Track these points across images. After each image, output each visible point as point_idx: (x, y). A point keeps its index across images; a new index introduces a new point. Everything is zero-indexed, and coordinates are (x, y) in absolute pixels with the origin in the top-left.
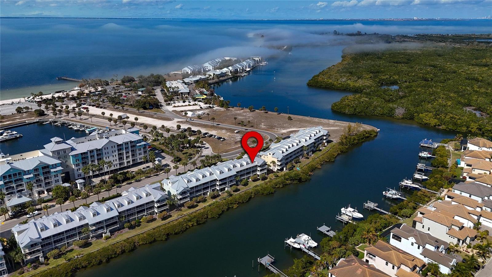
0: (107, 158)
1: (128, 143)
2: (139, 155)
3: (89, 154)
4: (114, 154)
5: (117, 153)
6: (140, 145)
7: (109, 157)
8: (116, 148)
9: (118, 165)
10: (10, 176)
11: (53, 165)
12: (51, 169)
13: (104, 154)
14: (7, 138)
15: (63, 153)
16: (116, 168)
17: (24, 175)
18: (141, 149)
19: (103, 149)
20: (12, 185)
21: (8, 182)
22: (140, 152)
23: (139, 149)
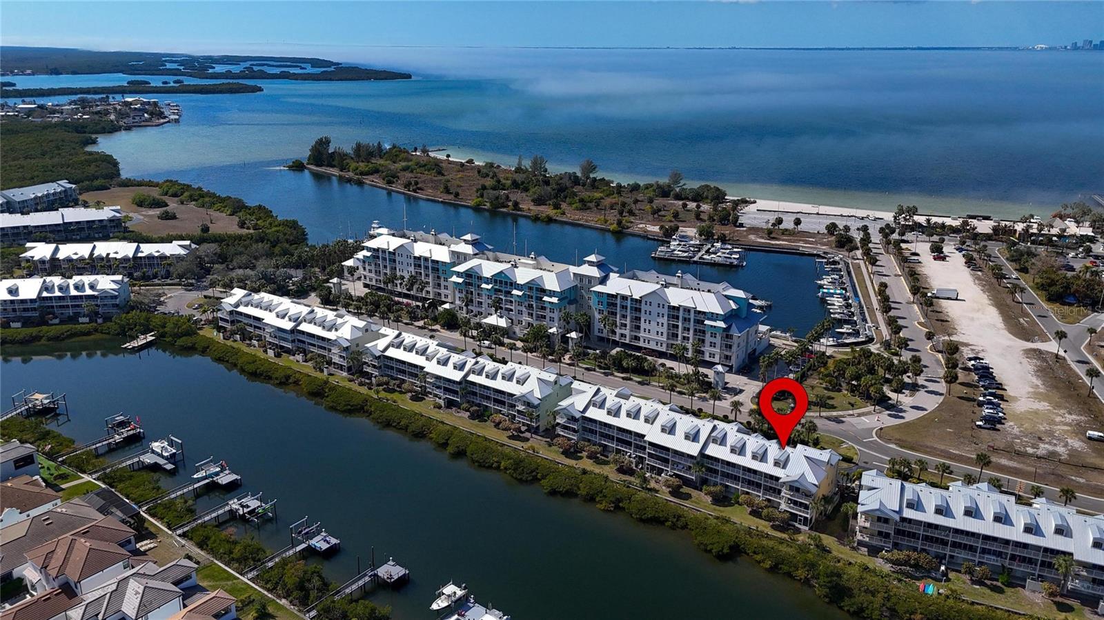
0: (647, 322)
1: (689, 311)
2: (711, 346)
3: (618, 301)
4: (660, 320)
5: (665, 320)
6: (715, 327)
7: (650, 321)
8: (665, 311)
9: (664, 345)
10: (501, 282)
11: (550, 291)
12: (547, 295)
13: (643, 311)
14: (717, 259)
15: (587, 283)
16: (659, 348)
17: (515, 289)
18: (715, 334)
19: (643, 302)
20: (501, 297)
21: (496, 290)
22: (713, 340)
23: (712, 333)
